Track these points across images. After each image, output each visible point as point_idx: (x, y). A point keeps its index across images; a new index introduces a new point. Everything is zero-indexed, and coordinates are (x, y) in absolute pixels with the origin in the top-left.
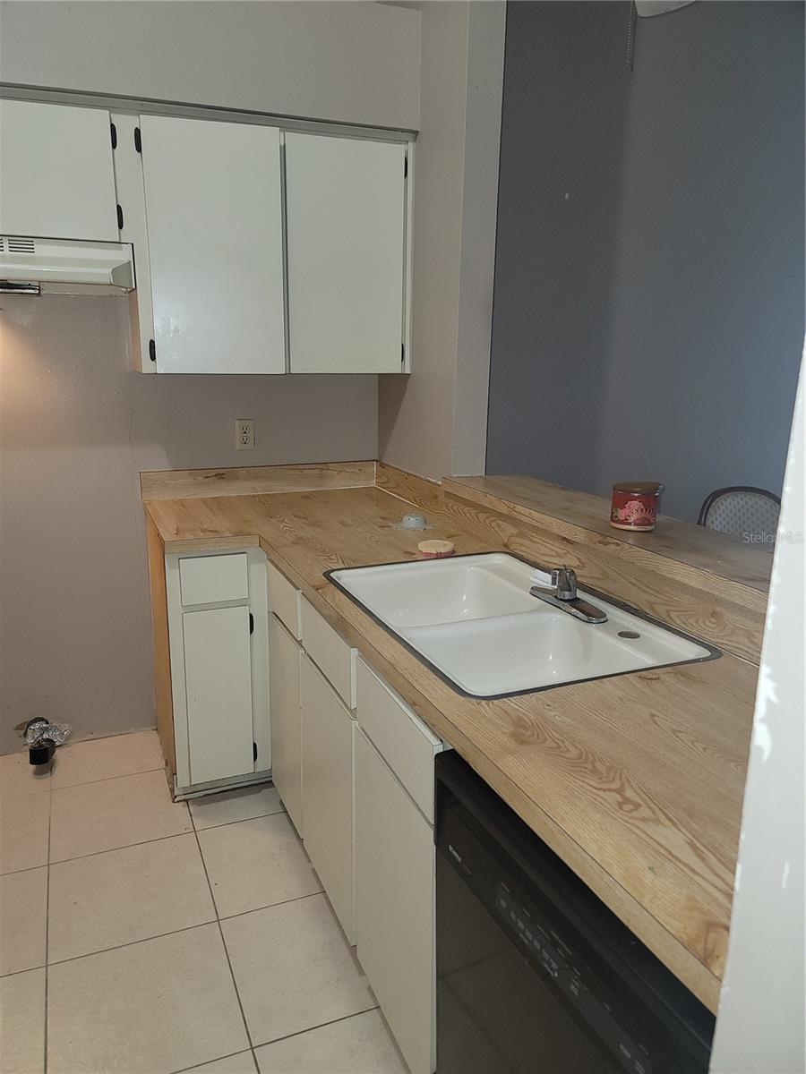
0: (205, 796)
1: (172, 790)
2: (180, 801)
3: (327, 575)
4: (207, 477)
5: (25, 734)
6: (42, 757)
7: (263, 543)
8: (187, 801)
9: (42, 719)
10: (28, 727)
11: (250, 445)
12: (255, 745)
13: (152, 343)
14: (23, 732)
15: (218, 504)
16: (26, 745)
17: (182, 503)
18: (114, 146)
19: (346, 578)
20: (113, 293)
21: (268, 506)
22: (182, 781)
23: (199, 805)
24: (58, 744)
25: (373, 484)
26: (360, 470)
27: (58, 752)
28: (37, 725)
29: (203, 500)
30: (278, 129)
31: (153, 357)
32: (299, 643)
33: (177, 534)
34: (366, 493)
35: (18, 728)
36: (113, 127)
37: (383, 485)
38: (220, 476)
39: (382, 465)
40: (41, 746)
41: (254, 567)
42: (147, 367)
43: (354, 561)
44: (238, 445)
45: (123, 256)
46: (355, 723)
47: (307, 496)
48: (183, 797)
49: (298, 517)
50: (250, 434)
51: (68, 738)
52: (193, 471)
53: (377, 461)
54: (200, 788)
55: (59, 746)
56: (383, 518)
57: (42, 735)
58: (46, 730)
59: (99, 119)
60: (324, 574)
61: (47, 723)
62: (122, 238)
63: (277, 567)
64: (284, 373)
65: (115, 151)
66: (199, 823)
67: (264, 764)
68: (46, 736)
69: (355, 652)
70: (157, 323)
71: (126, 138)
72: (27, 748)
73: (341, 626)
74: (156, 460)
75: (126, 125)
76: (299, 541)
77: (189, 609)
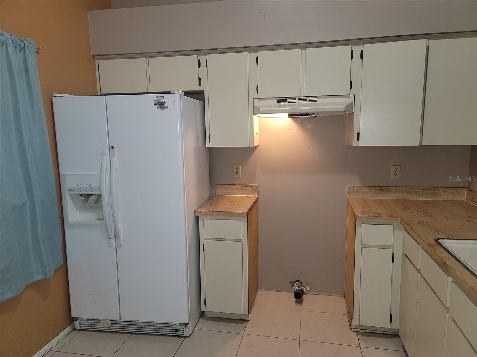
0: (365, 332)
1: (350, 325)
2: (354, 331)
3: (436, 240)
4: (376, 190)
5: (293, 286)
6: (299, 296)
7: (402, 221)
8: (357, 332)
9: (299, 281)
10: (294, 283)
11: (398, 177)
12: (391, 315)
13: (358, 134)
14: (292, 284)
15: (380, 202)
16: (293, 290)
17: (364, 200)
18: (352, 58)
19: (447, 243)
20: (344, 114)
21: (405, 205)
22: (356, 322)
23: (362, 335)
24: (304, 293)
25: (464, 199)
26: (456, 192)
27: (304, 296)
28: (298, 283)
29: (373, 200)
30: (426, 39)
31: (358, 139)
32: (419, 271)
33: (362, 213)
34: (460, 203)
35: (291, 283)
36: (352, 51)
37: (470, 200)
38: (382, 190)
39: (470, 190)
40: (298, 292)
41: (397, 232)
42: (355, 143)
43: (451, 236)
44: (392, 177)
45: (350, 100)
46: (448, 314)
47: (426, 202)
48: (355, 330)
49: (420, 212)
50: (398, 172)
51: (308, 291)
52: (370, 187)
53: (467, 188)
54: (363, 328)
55: (305, 294)
56: (470, 217)
57: (299, 287)
58: (300, 286)
59: (347, 49)
60: (434, 240)
61: (301, 283)
62: (351, 93)
63: (409, 233)
64: (419, 145)
65: (352, 60)
66: (362, 344)
67: (395, 325)
68: (300, 288)
69: (450, 279)
70: (361, 125)
71: (357, 55)
72: (293, 292)
73: (443, 266)
74: (354, 181)
75: (357, 50)
76: (421, 223)
77: (365, 246)
